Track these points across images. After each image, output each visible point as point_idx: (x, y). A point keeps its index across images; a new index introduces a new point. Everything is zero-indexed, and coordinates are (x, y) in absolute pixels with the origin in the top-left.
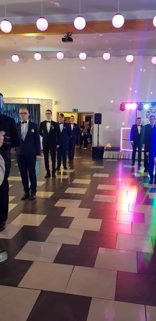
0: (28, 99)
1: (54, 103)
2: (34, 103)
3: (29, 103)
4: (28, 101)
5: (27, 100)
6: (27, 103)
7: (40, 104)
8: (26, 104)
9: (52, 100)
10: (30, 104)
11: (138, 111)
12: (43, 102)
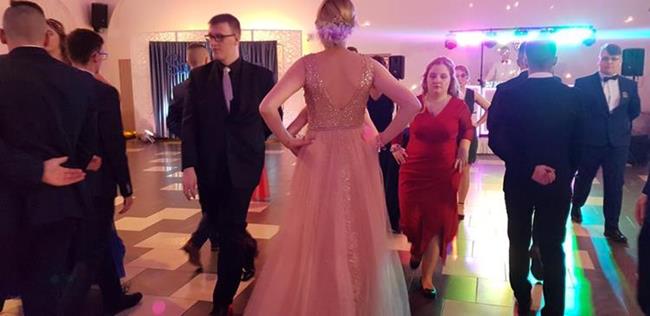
0: (252, 31)
1: (305, 37)
2: (265, 39)
3: (256, 39)
4: (252, 34)
5: (250, 32)
6: (250, 40)
7: (274, 43)
8: (248, 43)
9: (300, 31)
10: (257, 43)
11: (485, 48)
12: (283, 36)
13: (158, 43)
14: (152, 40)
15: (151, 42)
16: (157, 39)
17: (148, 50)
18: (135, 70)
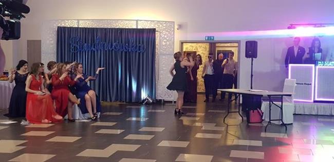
0: (137, 21)
1: (176, 27)
2: (147, 28)
3: (139, 27)
4: (137, 23)
5: (135, 22)
6: (134, 27)
7: (154, 30)
8: (134, 29)
9: (174, 22)
10: (141, 29)
12: (161, 26)
13: (64, 28)
14: (59, 25)
15: (58, 27)
16: (63, 25)
17: (55, 33)
18: (44, 48)
